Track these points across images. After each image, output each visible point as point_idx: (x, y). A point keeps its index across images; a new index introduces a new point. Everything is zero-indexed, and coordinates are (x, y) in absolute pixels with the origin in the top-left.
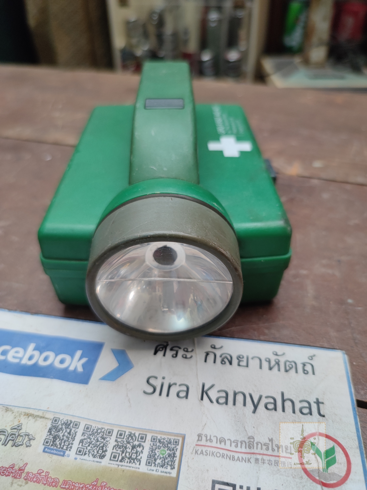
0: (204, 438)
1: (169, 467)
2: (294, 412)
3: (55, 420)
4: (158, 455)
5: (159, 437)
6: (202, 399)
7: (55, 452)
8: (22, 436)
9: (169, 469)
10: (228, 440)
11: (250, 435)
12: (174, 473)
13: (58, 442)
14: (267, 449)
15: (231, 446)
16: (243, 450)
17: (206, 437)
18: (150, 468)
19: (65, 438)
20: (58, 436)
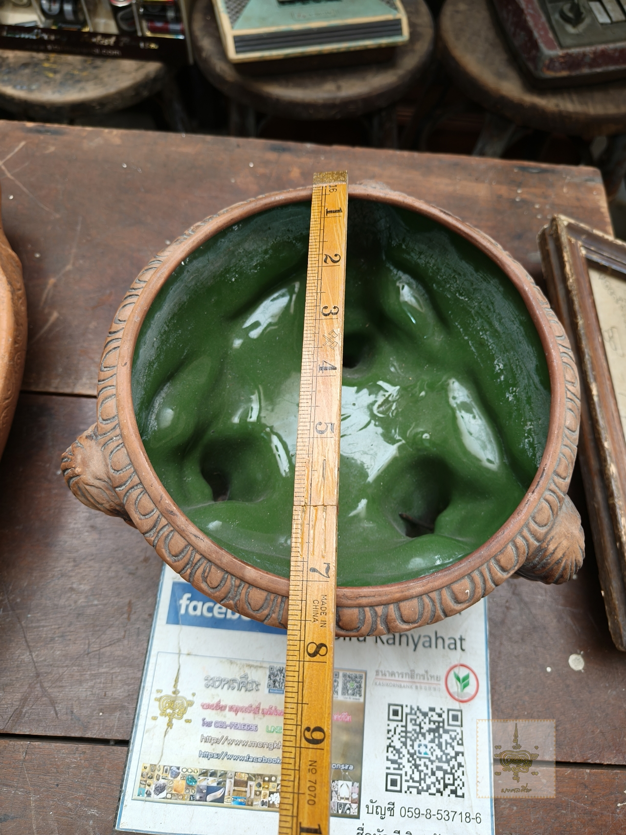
0: (380, 674)
1: (358, 695)
2: (444, 647)
3: (271, 668)
4: (349, 686)
5: (348, 674)
6: (376, 642)
7: (276, 691)
8: (250, 683)
9: (358, 697)
10: (398, 672)
11: (412, 668)
12: (362, 700)
13: (277, 684)
14: (424, 679)
15: (399, 677)
16: (407, 679)
17: (382, 672)
18: (345, 696)
19: (281, 681)
20: (277, 680)
